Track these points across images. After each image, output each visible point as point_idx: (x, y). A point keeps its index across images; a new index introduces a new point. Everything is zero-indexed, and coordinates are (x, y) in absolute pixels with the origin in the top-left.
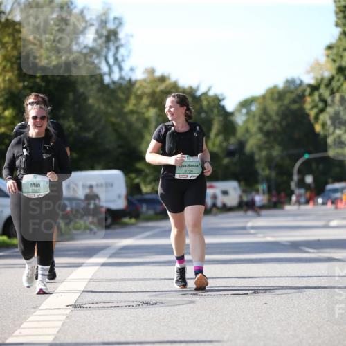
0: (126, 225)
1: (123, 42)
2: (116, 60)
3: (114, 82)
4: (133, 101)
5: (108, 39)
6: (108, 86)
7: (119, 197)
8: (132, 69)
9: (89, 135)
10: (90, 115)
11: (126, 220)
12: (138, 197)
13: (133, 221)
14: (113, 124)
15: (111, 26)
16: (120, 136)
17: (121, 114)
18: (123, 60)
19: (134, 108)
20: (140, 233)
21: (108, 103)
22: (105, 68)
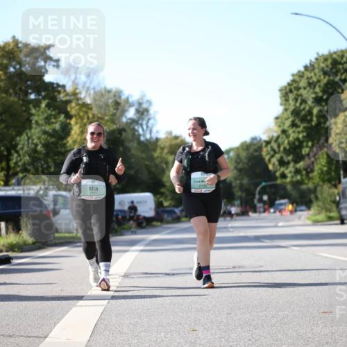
0: (154, 226)
1: (152, 116)
2: (147, 127)
3: (147, 140)
4: (158, 151)
5: (143, 114)
6: (143, 142)
7: (151, 209)
8: (157, 132)
9: (132, 172)
10: (133, 160)
11: (155, 223)
12: (162, 209)
13: (159, 224)
14: (146, 165)
15: (145, 106)
16: (150, 172)
17: (151, 158)
18: (152, 127)
19: (160, 155)
20: (163, 231)
21: (143, 152)
22: (141, 131)
